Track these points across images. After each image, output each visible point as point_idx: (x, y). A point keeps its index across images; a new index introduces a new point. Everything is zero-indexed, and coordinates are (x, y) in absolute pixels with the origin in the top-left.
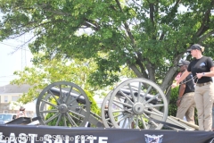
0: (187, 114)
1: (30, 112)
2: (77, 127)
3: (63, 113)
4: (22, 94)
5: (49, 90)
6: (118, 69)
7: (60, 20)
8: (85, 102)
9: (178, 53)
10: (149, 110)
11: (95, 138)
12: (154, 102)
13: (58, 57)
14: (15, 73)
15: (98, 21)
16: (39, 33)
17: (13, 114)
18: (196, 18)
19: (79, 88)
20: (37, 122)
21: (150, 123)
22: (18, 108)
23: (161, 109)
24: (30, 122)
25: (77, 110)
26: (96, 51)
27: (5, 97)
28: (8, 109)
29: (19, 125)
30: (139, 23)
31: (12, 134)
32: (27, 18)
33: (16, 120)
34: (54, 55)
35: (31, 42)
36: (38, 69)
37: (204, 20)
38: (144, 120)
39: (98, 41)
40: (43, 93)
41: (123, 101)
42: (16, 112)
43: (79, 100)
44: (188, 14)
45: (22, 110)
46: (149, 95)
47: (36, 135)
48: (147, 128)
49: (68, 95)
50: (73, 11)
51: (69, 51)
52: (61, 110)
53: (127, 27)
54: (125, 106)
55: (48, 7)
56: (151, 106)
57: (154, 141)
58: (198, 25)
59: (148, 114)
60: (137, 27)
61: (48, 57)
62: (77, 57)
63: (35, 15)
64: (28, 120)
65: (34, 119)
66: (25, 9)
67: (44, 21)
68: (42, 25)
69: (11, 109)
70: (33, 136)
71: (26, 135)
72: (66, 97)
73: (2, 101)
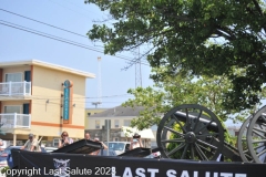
1: (146, 140)
2: (208, 161)
3: (190, 143)
4: (137, 118)
6: (258, 88)
8: (220, 131)
11: (231, 175)
13: (183, 74)
14: (129, 91)
15: (232, 29)
16: (160, 42)
17: (126, 143)
19: (209, 112)
20: (159, 154)
22: (131, 135)
24: (149, 154)
25: (208, 140)
26: (230, 65)
27: (116, 121)
28: (119, 136)
29: (135, 158)
31: (128, 170)
32: (145, 26)
33: (129, 152)
34: (177, 71)
39: (233, 54)
40: (165, 119)
42: (129, 139)
43: (209, 127)
45: (137, 137)
47: (157, 171)
49: (196, 121)
50: (201, 15)
51: (196, 66)
52: (188, 139)
55: (170, 11)
62: (206, 73)
63: (154, 22)
64: (147, 151)
65: (155, 151)
66: (142, 15)
67: (165, 28)
68: (163, 33)
69: (123, 136)
70: (153, 171)
71: (143, 170)
72: (194, 124)
73: (113, 127)
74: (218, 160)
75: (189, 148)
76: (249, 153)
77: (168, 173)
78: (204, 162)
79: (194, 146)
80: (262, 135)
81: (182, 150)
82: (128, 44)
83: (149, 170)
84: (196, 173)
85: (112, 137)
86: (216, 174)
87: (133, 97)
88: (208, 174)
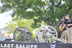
0: (64, 38)
1: (11, 37)
4: (8, 31)
5: (18, 30)
7: (21, 6)
8: (30, 34)
9: (61, 17)
10: (51, 36)
11: (33, 46)
12: (53, 33)
13: (21, 18)
15: (34, 6)
16: (14, 10)
17: (6, 38)
18: (67, 5)
19: (28, 29)
20: (14, 40)
21: (52, 41)
22: (7, 35)
23: (55, 36)
25: (27, 36)
26: (33, 16)
30: (48, 7)
31: (5, 45)
33: (6, 40)
34: (19, 18)
35: (12, 14)
36: (14, 23)
37: (70, 6)
38: (49, 39)
39: (34, 13)
40: (16, 31)
41: (42, 33)
42: (6, 37)
43: (28, 33)
44: (64, 4)
45: (9, 36)
46: (51, 31)
47: (13, 45)
48: (50, 42)
50: (26, 3)
51: (24, 17)
52: (22, 36)
53: (44, 8)
54: (43, 35)
55: (17, 2)
56: (52, 35)
57: (53, 47)
58: (68, 8)
59: (51, 38)
60: (47, 8)
61: (17, 19)
62: (27, 18)
63: (13, 4)
64: (11, 40)
67: (16, 6)
68: (15, 8)
69: (5, 36)
72: (23, 32)
73: (2, 33)
74: (30, 42)
76: (38, 40)
77: (16, 45)
78: (26, 42)
81: (20, 39)
83: (11, 45)
85: (2, 36)
87: (7, 25)
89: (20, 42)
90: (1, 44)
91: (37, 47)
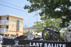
1: (39, 36)
2: (55, 41)
3: (51, 36)
4: (37, 30)
5: (46, 29)
6: (69, 22)
7: (49, 6)
8: (59, 33)
11: (62, 45)
14: (35, 23)
15: (62, 6)
16: (43, 10)
17: (34, 36)
19: (56, 28)
20: (42, 39)
22: (35, 34)
26: (62, 16)
29: (36, 40)
31: (34, 43)
32: (39, 5)
34: (48, 17)
36: (42, 22)
40: (44, 30)
43: (56, 32)
49: (52, 30)
55: (46, 1)
61: (45, 18)
62: (55, 18)
63: (41, 4)
64: (39, 39)
65: (41, 38)
66: (38, 2)
67: (44, 6)
69: (33, 34)
70: (41, 44)
71: (38, 44)
72: (52, 31)
73: (30, 32)
74: (58, 41)
75: (51, 38)
76: (66, 39)
77: (45, 44)
79: (52, 37)
80: (70, 34)
81: (49, 38)
82: (34, 10)
83: (40, 44)
84: (52, 44)
85: (30, 35)
86: (58, 45)
88: (55, 45)
89: (48, 41)
90: (30, 43)
91: (65, 46)
